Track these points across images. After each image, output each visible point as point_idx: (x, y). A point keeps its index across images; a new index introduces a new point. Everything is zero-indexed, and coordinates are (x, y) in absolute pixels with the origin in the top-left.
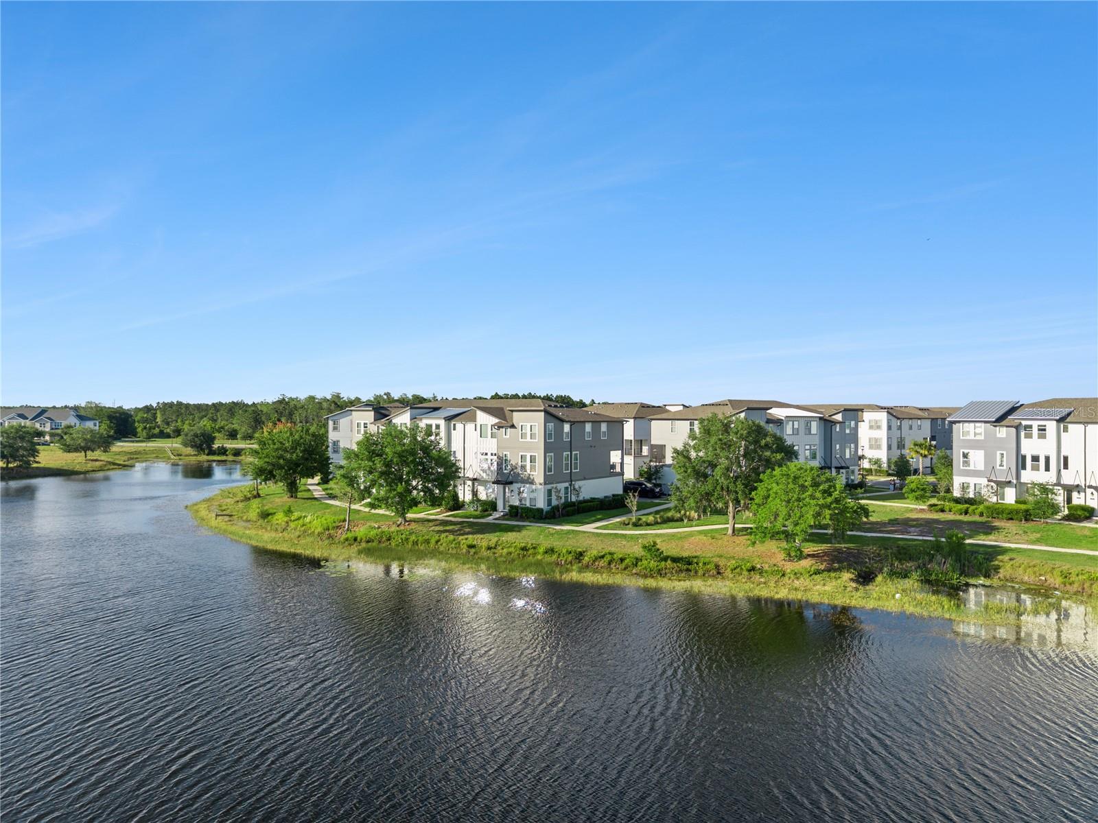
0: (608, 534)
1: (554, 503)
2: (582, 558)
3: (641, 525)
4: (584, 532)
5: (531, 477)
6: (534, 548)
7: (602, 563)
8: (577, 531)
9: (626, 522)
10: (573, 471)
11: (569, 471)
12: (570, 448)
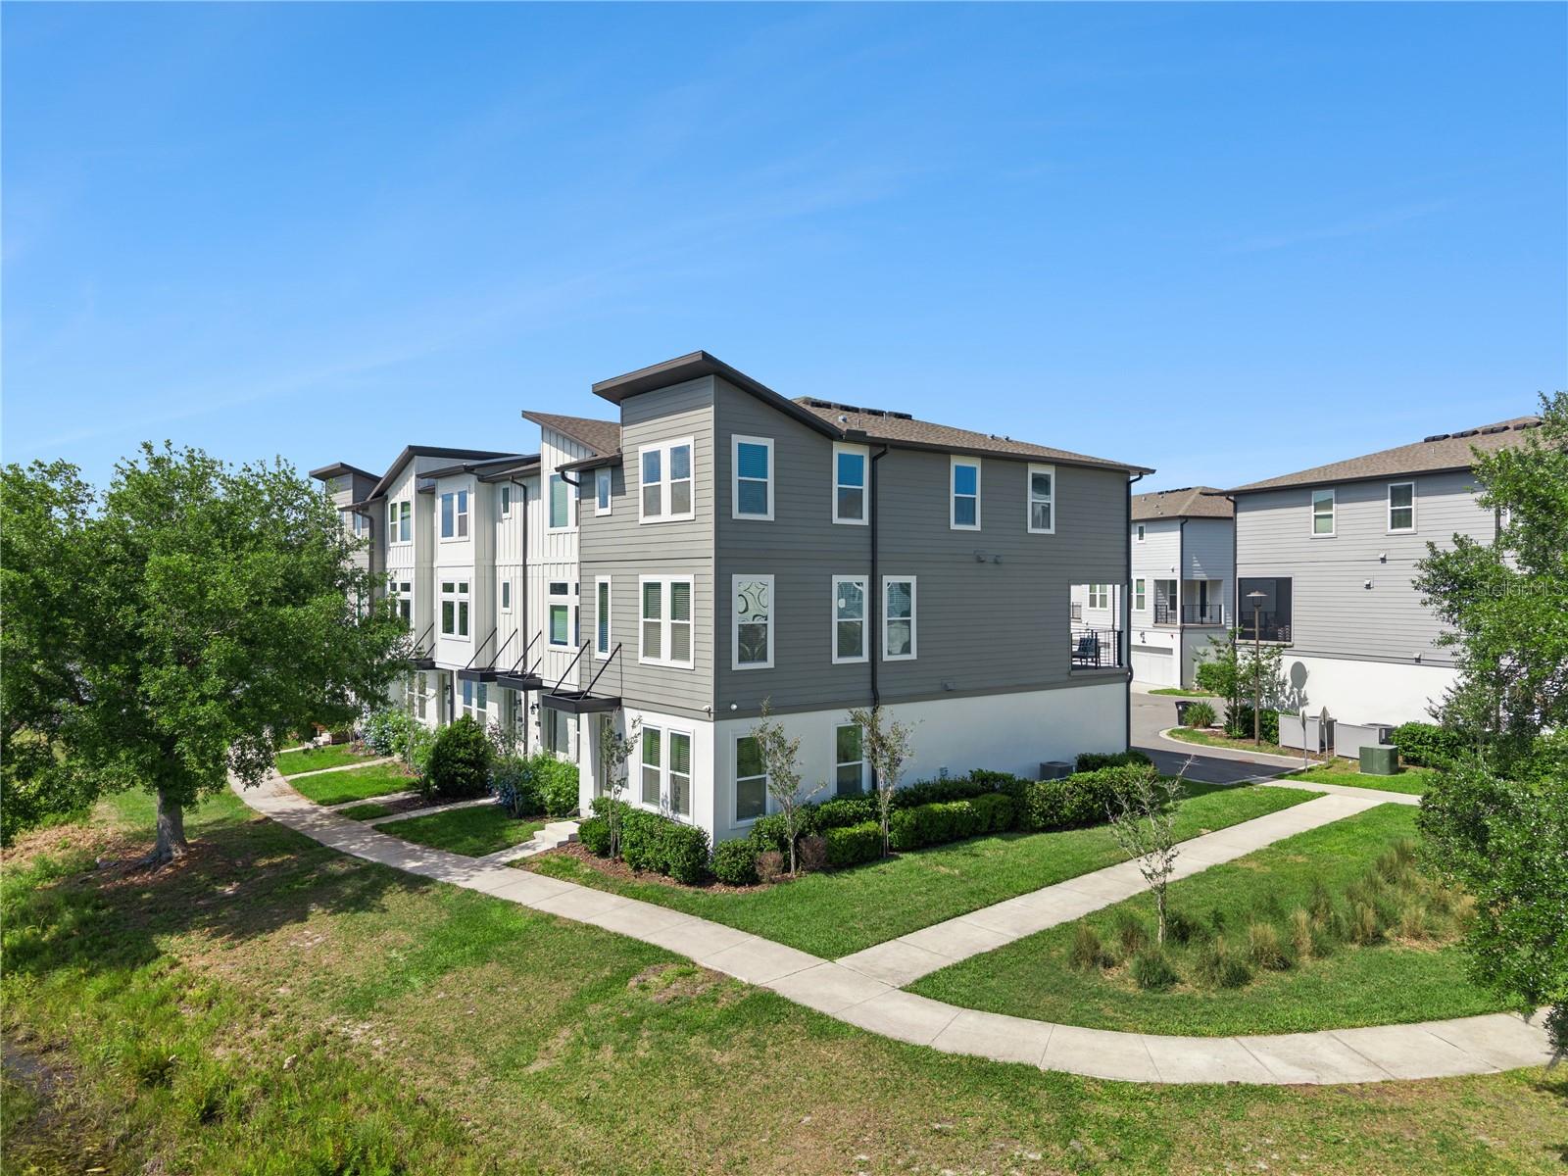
10: (886, 658)
11: (865, 658)
12: (869, 557)
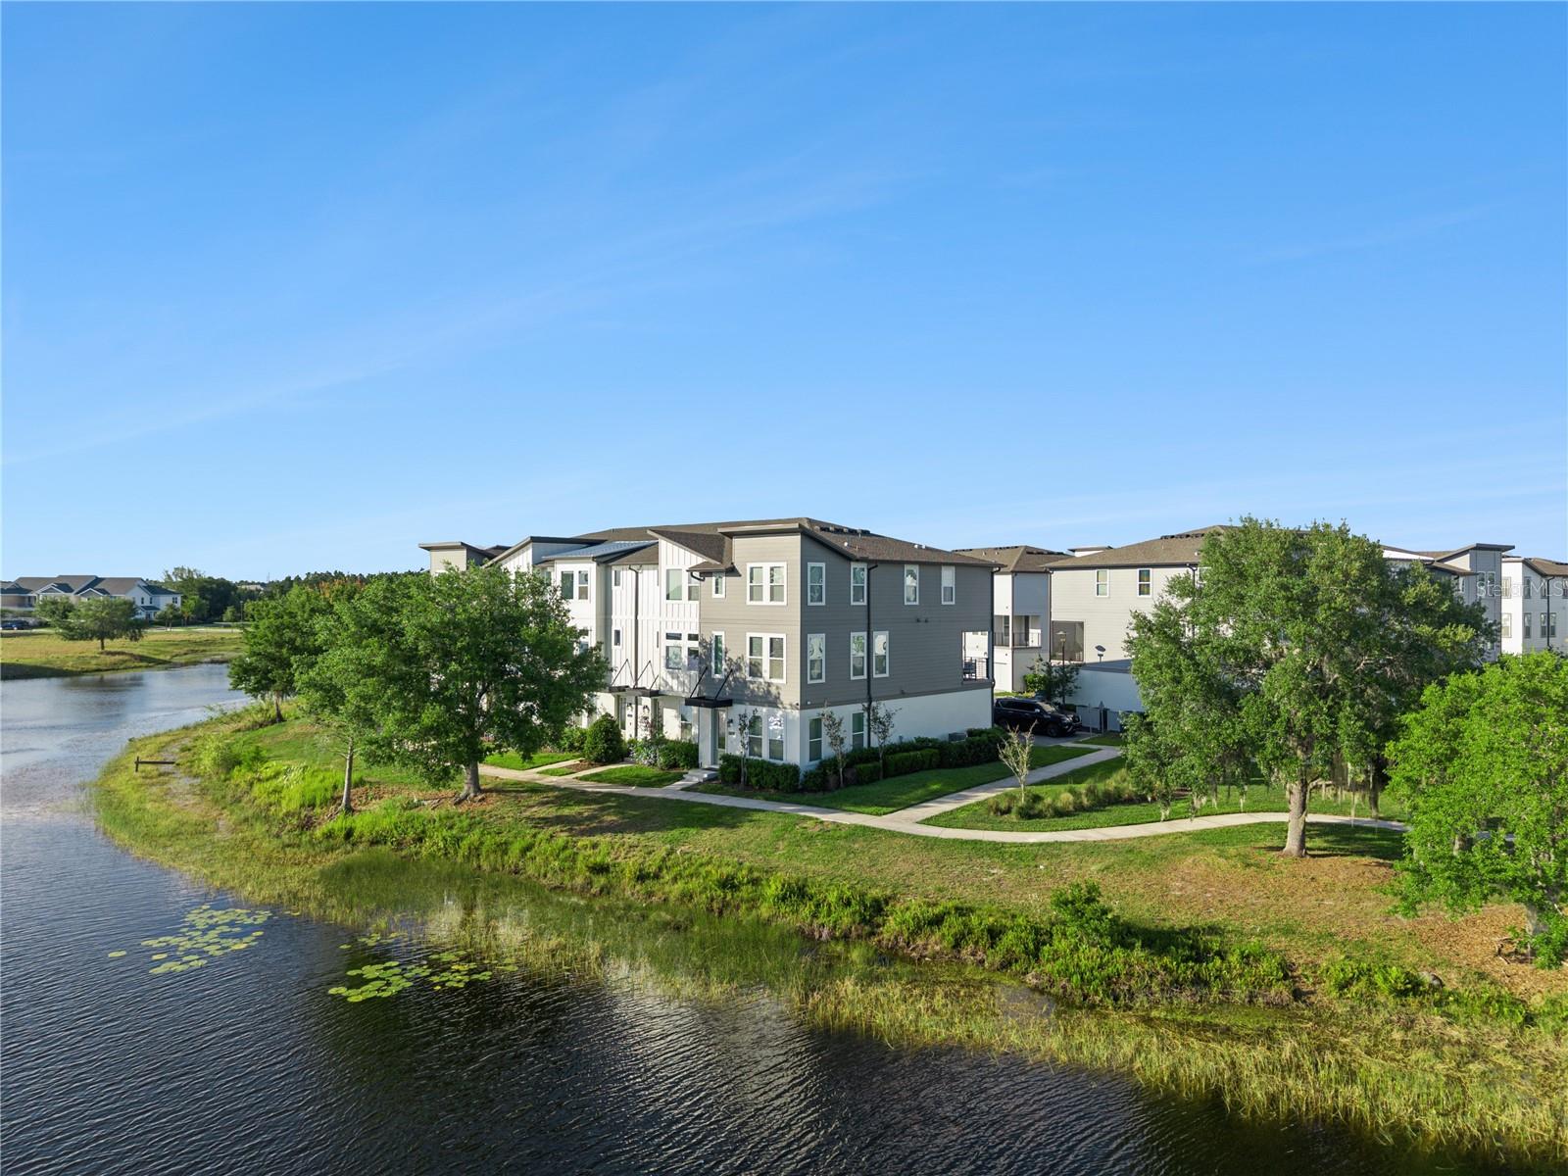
0: (955, 840)
1: (827, 751)
2: (880, 920)
3: (1040, 815)
4: (893, 834)
5: (773, 690)
6: (755, 882)
7: (936, 942)
8: (874, 830)
9: (1003, 806)
10: (875, 676)
11: (865, 677)
12: (866, 622)
